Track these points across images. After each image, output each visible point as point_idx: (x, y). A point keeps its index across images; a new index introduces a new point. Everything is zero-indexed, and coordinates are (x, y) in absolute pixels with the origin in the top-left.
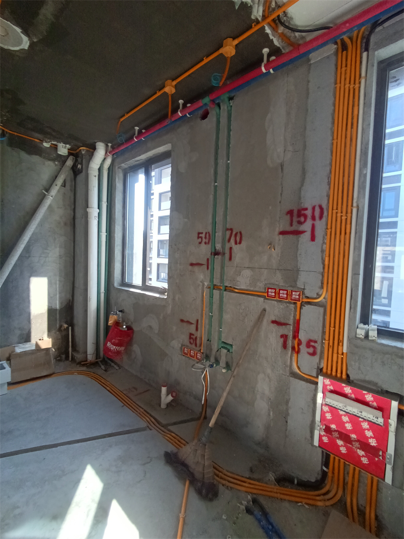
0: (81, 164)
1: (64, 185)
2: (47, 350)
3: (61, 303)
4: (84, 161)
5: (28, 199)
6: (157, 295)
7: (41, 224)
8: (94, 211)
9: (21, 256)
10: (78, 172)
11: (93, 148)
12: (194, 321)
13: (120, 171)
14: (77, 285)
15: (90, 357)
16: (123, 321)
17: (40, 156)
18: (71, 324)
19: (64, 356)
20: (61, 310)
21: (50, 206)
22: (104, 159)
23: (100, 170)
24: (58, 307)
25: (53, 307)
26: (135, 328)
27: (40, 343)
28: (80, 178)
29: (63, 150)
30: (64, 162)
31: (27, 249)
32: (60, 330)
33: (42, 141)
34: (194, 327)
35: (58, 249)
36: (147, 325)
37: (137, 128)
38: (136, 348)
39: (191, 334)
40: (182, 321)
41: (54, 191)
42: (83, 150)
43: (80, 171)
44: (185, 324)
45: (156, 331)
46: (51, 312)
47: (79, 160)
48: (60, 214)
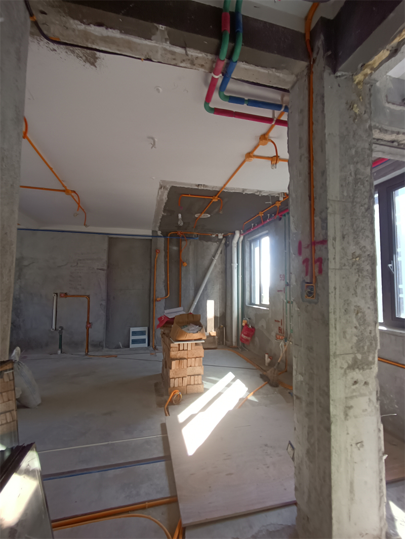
0: (229, 241)
1: (221, 253)
2: (214, 336)
3: (220, 314)
4: (230, 240)
5: (206, 262)
6: (265, 308)
7: (211, 274)
8: (235, 265)
9: (203, 290)
10: (228, 246)
11: (234, 233)
12: (280, 321)
13: (248, 241)
14: (227, 304)
15: (234, 344)
16: (250, 323)
17: (211, 241)
18: (225, 326)
19: (221, 342)
20: (220, 317)
21: (215, 264)
22: (240, 237)
23: (238, 243)
24: (219, 316)
25: (217, 316)
26: (256, 328)
27: (211, 333)
28: (228, 248)
29: (220, 236)
30: (221, 241)
31: (206, 286)
32: (219, 328)
33: (212, 235)
34: (280, 323)
35: (218, 286)
36: (261, 325)
37: (253, 224)
38: (257, 339)
39: (279, 327)
40: (276, 321)
41: (217, 257)
42: (230, 234)
43: (228, 245)
44: (277, 322)
45: (265, 328)
46: (215, 318)
47: (228, 239)
48: (220, 267)
